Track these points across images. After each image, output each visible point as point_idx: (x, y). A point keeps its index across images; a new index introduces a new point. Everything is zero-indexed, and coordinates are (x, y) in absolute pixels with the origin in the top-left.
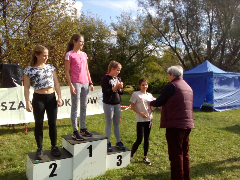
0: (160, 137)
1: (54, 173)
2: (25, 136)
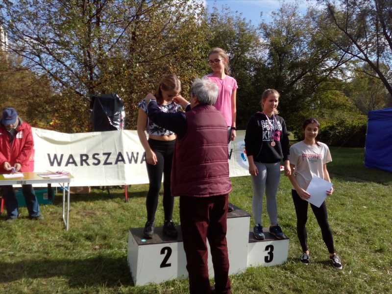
0: (342, 221)
1: (167, 263)
2: (124, 204)
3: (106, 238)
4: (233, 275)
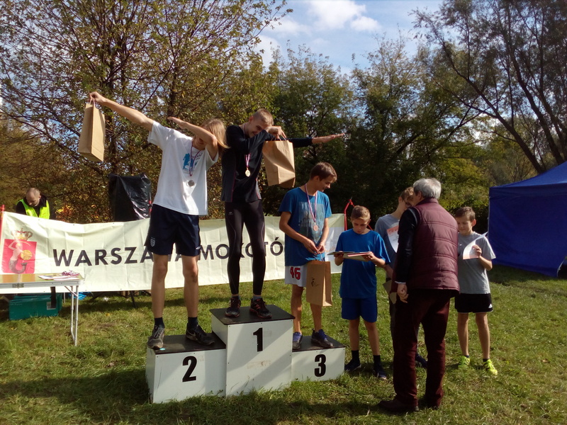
1: (192, 376)
3: (123, 353)
4: (273, 390)
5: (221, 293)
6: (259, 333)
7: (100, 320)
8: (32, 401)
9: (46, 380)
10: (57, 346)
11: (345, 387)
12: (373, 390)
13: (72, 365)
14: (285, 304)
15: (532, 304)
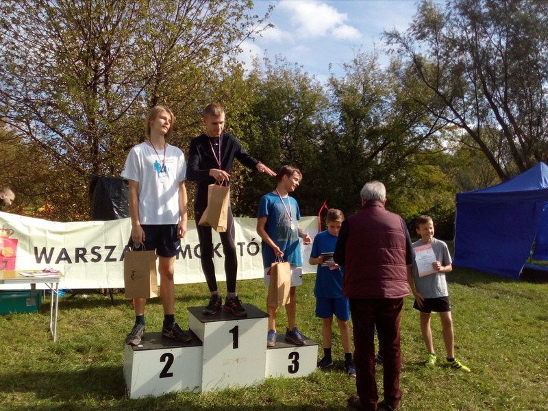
1: (169, 372)
3: (101, 350)
4: (248, 386)
5: (198, 291)
6: (235, 331)
7: (79, 317)
8: (9, 396)
9: (24, 375)
10: (36, 341)
11: (317, 383)
12: (344, 386)
13: (51, 360)
14: (261, 303)
15: (496, 305)
